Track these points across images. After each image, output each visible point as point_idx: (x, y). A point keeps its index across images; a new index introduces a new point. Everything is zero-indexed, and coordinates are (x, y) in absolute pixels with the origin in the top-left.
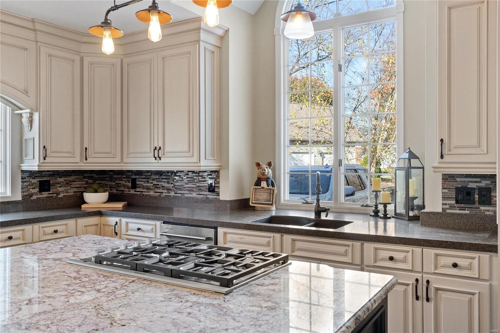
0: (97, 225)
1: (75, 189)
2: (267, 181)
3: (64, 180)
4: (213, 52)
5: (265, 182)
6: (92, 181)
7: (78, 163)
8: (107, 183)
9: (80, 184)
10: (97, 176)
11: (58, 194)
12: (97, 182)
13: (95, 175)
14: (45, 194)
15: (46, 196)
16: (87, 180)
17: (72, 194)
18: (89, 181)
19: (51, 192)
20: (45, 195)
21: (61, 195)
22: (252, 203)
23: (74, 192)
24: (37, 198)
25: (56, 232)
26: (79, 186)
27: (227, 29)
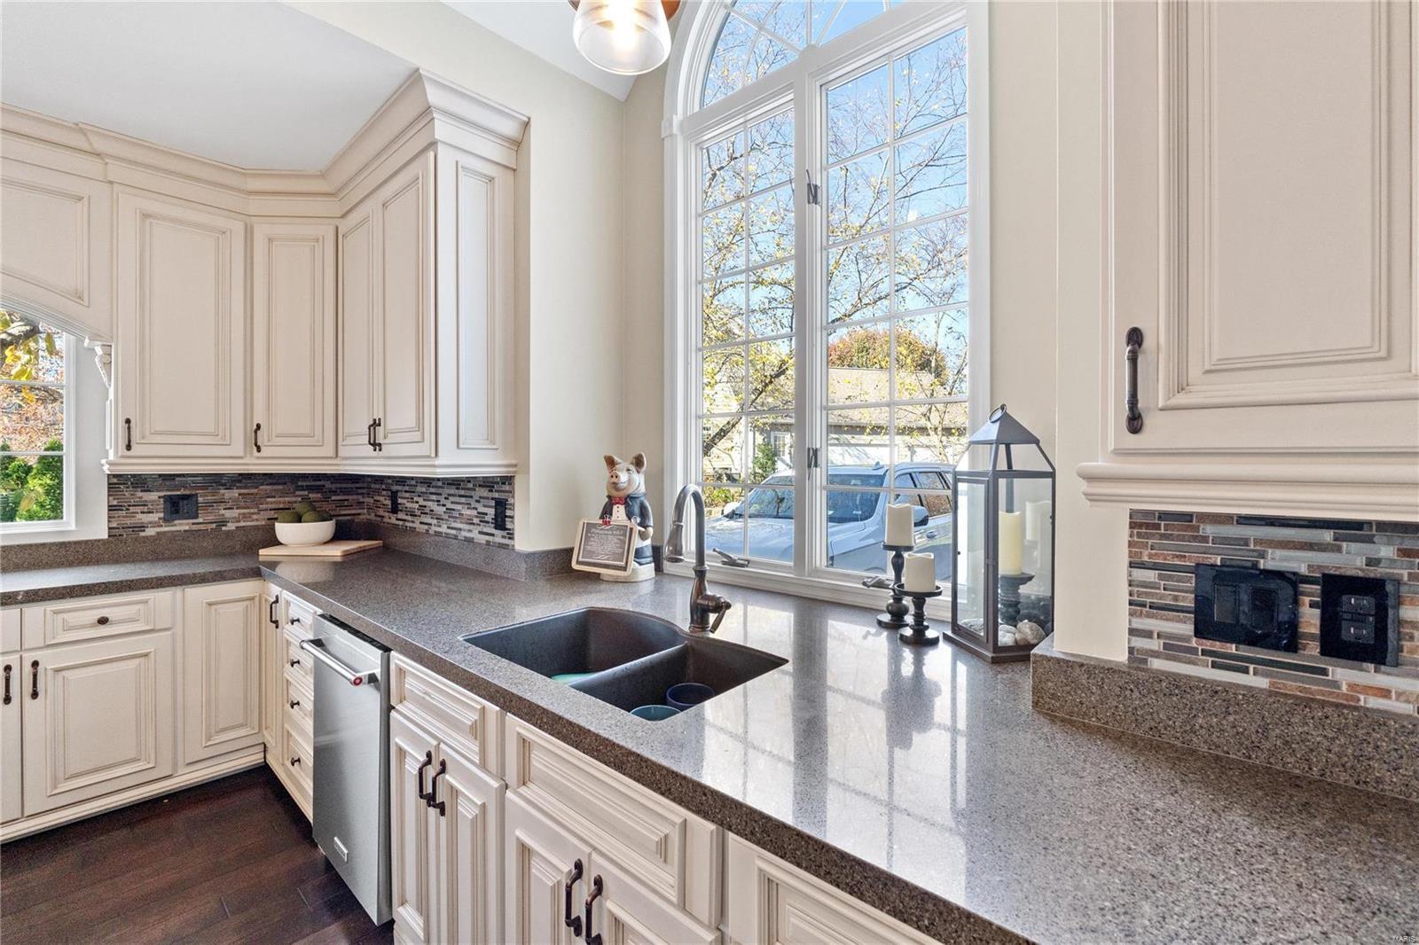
0: (252, 599)
1: (273, 512)
2: (627, 506)
3: (240, 494)
4: (491, 180)
5: (622, 508)
6: (319, 495)
7: (241, 458)
8: (361, 500)
9: (284, 503)
10: (333, 487)
11: (223, 522)
12: (333, 498)
13: (328, 485)
14: (180, 524)
15: (187, 528)
16: (306, 493)
17: (264, 523)
18: (311, 495)
19: (201, 520)
20: (182, 525)
21: (231, 526)
22: (578, 563)
23: (268, 519)
24: (158, 533)
25: (103, 621)
26: (281, 506)
27: (526, 119)
